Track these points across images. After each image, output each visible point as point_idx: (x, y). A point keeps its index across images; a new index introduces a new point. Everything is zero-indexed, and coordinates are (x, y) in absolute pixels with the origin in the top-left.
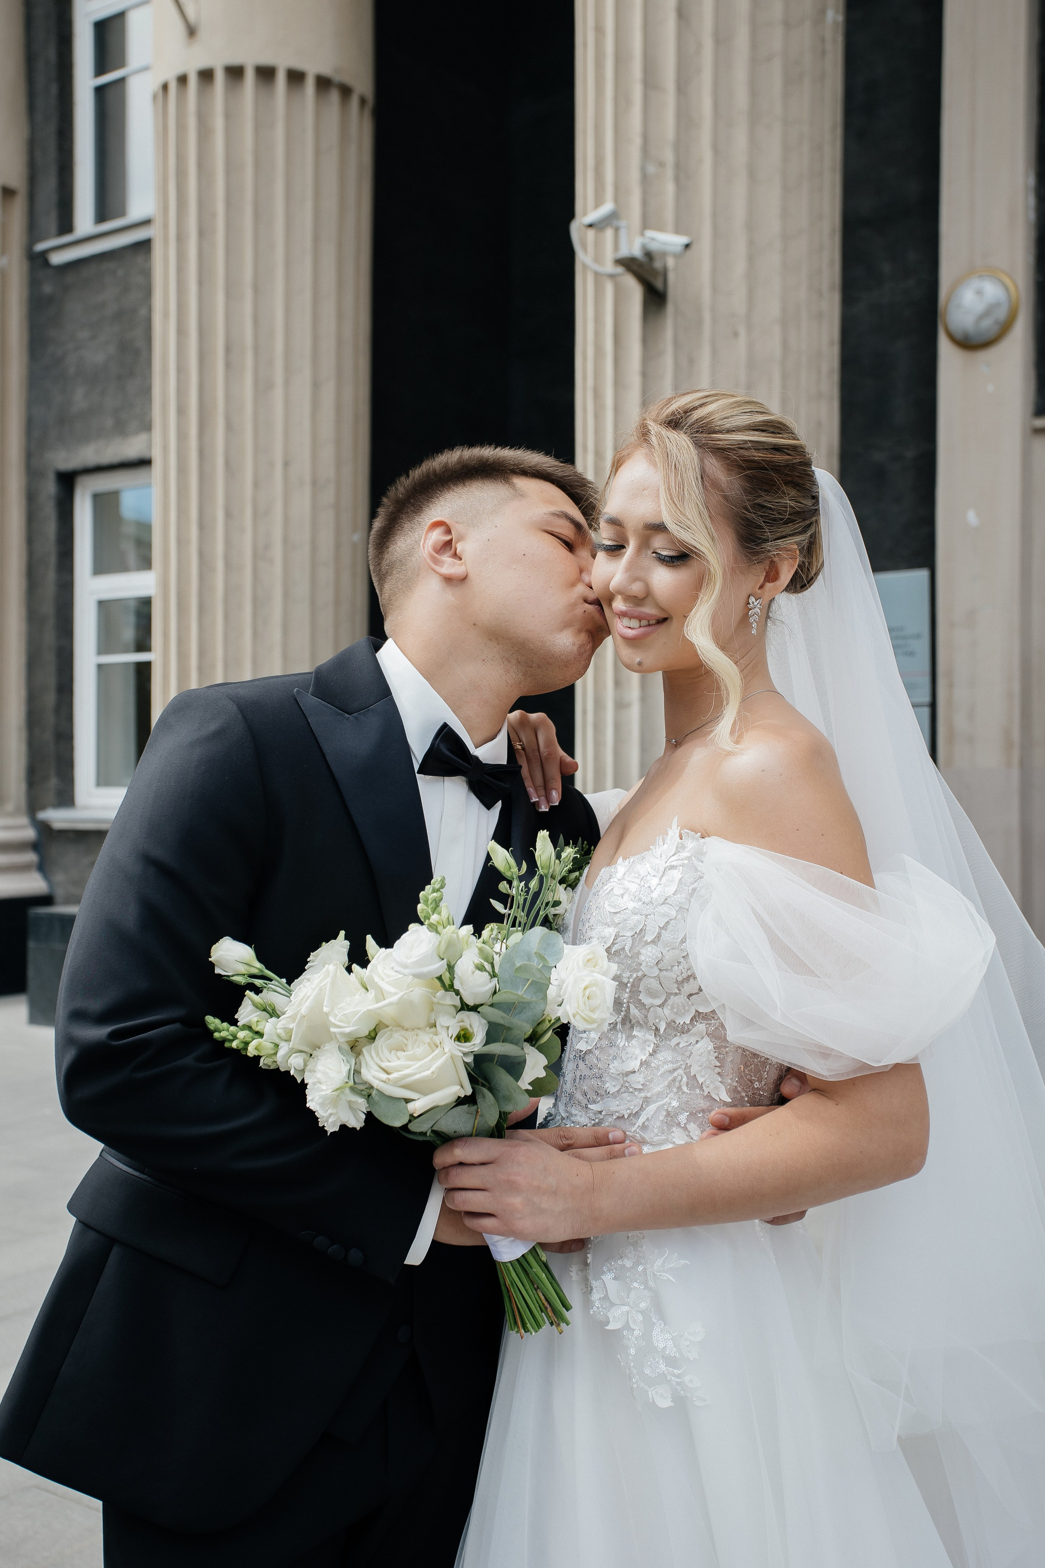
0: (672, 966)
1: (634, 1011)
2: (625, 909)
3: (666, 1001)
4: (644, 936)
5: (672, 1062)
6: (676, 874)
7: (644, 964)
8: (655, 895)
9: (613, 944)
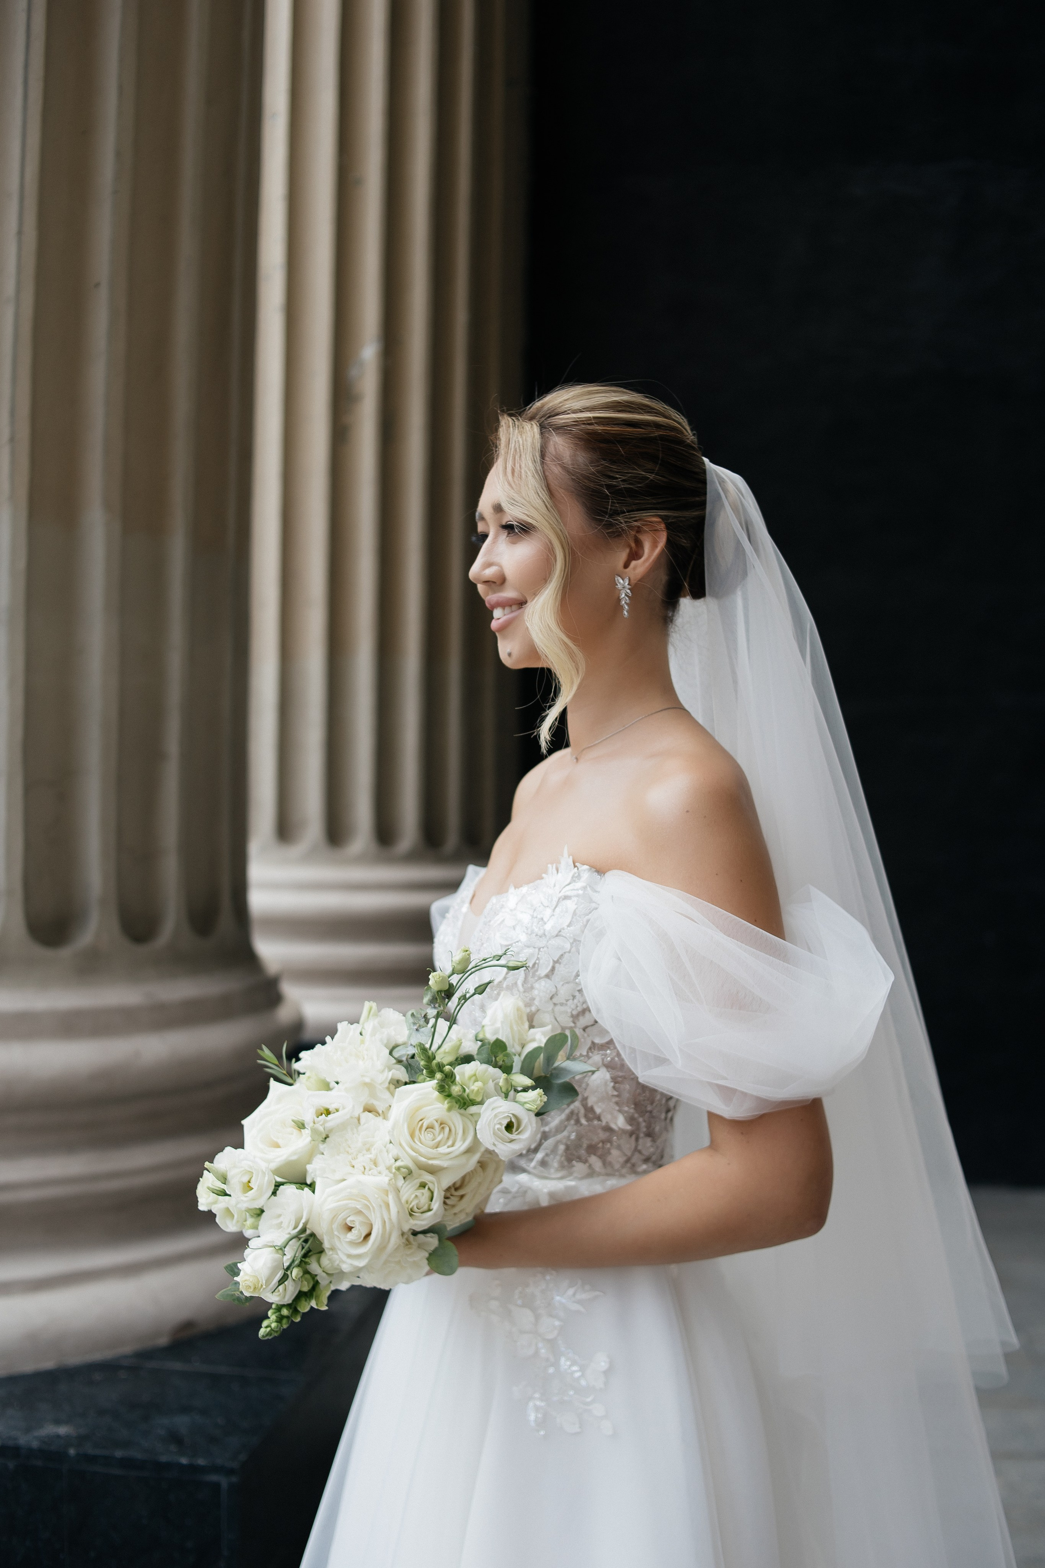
0: (567, 1001)
2: (517, 942)
4: (537, 970)
7: (538, 999)
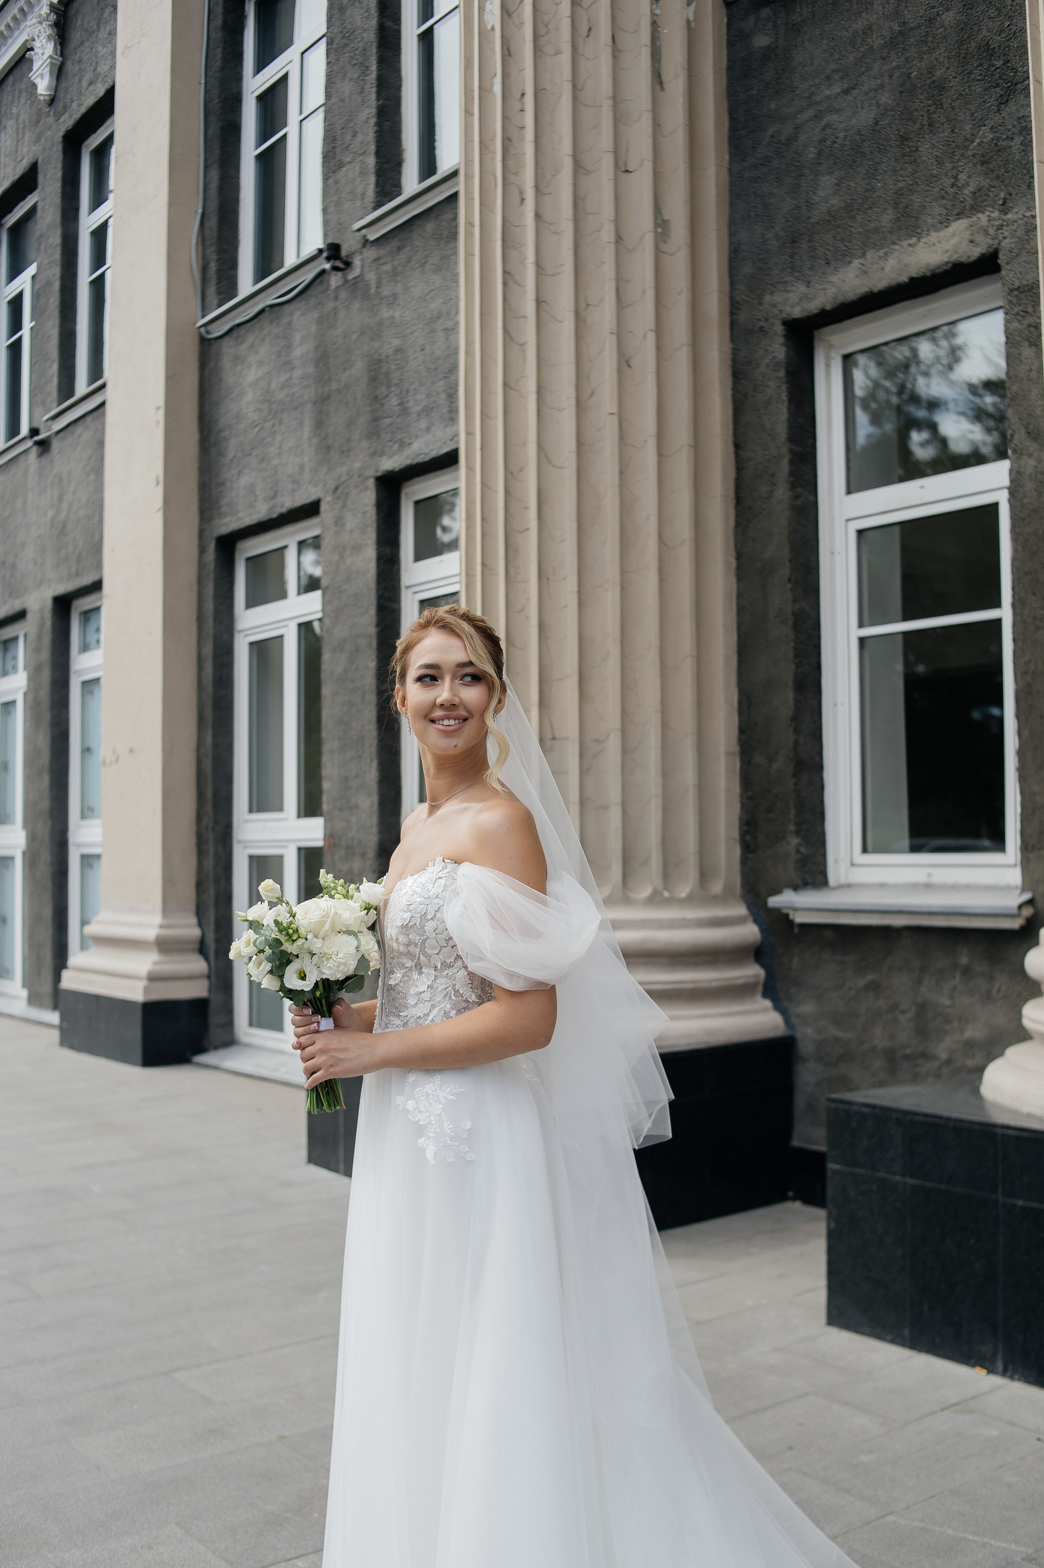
0: (442, 932)
1: (422, 958)
3: (440, 951)
5: (445, 984)
6: (443, 881)
7: (427, 931)
8: (431, 893)
9: (409, 922)
